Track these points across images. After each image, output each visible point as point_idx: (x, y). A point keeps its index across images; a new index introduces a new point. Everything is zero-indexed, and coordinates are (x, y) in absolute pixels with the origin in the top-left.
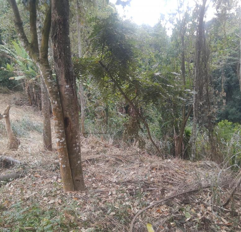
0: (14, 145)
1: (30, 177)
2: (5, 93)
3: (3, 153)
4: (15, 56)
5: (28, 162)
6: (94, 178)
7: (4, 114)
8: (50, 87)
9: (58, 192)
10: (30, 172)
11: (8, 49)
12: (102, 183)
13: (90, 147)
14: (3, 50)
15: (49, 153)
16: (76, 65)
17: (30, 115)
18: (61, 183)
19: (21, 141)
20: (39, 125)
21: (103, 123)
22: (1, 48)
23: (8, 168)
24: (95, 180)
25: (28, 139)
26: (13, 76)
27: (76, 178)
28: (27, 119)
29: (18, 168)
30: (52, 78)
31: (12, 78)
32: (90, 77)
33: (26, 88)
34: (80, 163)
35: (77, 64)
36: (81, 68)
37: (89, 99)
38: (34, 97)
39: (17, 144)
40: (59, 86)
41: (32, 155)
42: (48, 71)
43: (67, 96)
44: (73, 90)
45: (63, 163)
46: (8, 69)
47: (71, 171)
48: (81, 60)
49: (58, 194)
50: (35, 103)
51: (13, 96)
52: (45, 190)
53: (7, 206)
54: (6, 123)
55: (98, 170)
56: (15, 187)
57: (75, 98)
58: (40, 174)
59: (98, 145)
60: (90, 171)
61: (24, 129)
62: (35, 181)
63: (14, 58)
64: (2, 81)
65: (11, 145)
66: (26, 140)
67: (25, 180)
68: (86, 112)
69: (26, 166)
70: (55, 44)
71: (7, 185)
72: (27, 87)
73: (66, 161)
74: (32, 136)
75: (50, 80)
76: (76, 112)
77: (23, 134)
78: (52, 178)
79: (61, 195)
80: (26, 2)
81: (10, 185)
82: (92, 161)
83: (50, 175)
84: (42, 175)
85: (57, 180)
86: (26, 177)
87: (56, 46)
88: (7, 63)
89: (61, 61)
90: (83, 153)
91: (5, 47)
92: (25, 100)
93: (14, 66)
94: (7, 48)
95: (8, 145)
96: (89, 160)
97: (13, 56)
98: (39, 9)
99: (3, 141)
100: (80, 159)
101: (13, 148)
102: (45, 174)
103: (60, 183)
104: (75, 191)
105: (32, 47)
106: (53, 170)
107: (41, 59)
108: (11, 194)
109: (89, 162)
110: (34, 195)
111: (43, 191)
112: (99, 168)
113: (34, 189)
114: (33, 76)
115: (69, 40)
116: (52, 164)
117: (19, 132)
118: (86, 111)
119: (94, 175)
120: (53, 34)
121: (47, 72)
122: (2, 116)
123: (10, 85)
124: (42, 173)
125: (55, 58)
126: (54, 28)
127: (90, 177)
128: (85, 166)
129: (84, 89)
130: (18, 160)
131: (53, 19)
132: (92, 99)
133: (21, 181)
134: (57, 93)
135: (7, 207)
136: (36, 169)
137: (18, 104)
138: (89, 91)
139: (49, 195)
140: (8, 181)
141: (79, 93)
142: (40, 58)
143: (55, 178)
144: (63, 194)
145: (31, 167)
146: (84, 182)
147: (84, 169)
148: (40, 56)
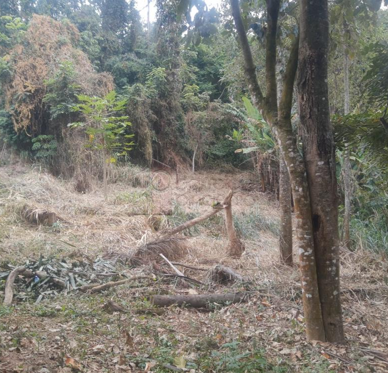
0: (236, 250)
1: (255, 304)
2: (229, 172)
3: (220, 261)
4: (245, 117)
5: (253, 280)
6: (363, 326)
7: (225, 204)
8: (292, 165)
9: (298, 338)
10: (255, 295)
11: (236, 109)
12: (378, 337)
13: (359, 269)
14: (230, 111)
15: (288, 269)
16: (338, 128)
17: (263, 206)
18: (303, 324)
19: (246, 245)
20: (275, 222)
21: (384, 227)
22: (227, 108)
23: (226, 284)
24: (366, 330)
25: (258, 243)
26: (240, 147)
27: (330, 320)
28: (257, 212)
29: (239, 287)
30: (296, 150)
31: (239, 151)
32: (362, 146)
33: (259, 165)
34: (338, 296)
35: (340, 126)
36: (347, 131)
37: (360, 184)
38: (269, 179)
39: (240, 248)
40: (306, 163)
41: (261, 269)
42: (290, 139)
43: (319, 180)
44: (329, 168)
45: (307, 291)
46: (235, 138)
47: (320, 306)
48: (347, 119)
49: (297, 342)
50: (270, 187)
51: (239, 176)
52: (276, 329)
53: (220, 343)
54: (227, 216)
55: (373, 312)
56: (232, 316)
57: (333, 182)
58: (271, 303)
59: (374, 266)
60: (357, 311)
61: (252, 226)
62: (261, 312)
63: (244, 120)
64: (226, 155)
65: (231, 249)
66: (255, 244)
67: (248, 308)
68: (353, 206)
69: (250, 286)
70: (303, 95)
71: (222, 310)
72: (260, 163)
73: (312, 288)
74: (263, 239)
75: (292, 153)
76: (333, 207)
77: (251, 235)
78: (289, 311)
79: (302, 343)
80: (262, 38)
81: (226, 312)
82: (362, 294)
83: (287, 307)
84: (273, 304)
85: (296, 317)
86: (249, 303)
87: (305, 99)
88: (234, 130)
89: (311, 123)
90: (345, 278)
91: (232, 106)
92: (255, 183)
93: (243, 132)
94: (234, 108)
95: (227, 249)
96: (354, 291)
97: (243, 118)
98: (281, 44)
99: (222, 242)
100: (337, 288)
101: (234, 255)
102: (279, 304)
103: (302, 322)
104: (326, 341)
105: (267, 102)
106: (293, 299)
107: (280, 121)
108: (226, 325)
109: (355, 295)
110: (259, 335)
111: (274, 330)
112: (373, 310)
113: (259, 324)
114: (269, 147)
115: (327, 88)
116: (290, 289)
117: (244, 232)
118: (355, 204)
119: (362, 320)
120: (301, 81)
121: (288, 140)
122: (222, 206)
123: (235, 161)
124: (274, 300)
125: (302, 117)
126: (302, 70)
127: (355, 322)
128: (347, 300)
129: (353, 167)
130: (239, 275)
131: (301, 57)
132: (365, 184)
133: (242, 307)
134: (304, 173)
135: (218, 345)
136: (264, 293)
137: (246, 189)
138: (361, 170)
139: (283, 340)
140: (224, 305)
141: (343, 174)
142: (278, 119)
143: (294, 312)
144: (304, 343)
145: (258, 288)
146: (342, 330)
147: (344, 305)
148: (279, 116)
